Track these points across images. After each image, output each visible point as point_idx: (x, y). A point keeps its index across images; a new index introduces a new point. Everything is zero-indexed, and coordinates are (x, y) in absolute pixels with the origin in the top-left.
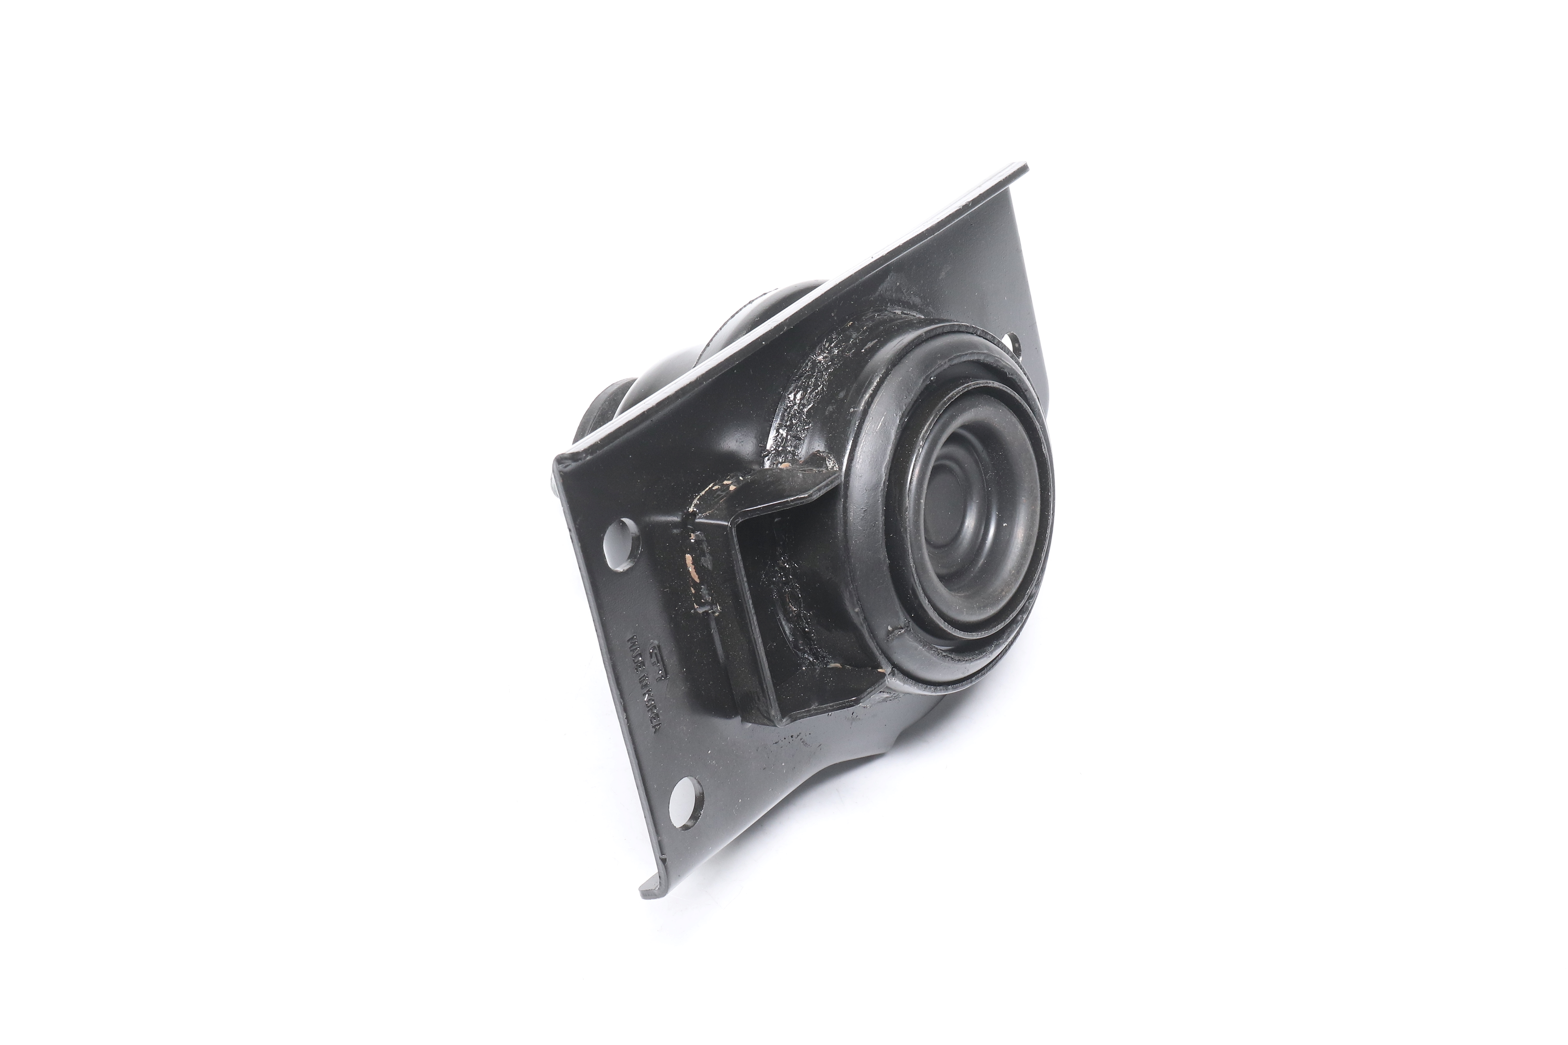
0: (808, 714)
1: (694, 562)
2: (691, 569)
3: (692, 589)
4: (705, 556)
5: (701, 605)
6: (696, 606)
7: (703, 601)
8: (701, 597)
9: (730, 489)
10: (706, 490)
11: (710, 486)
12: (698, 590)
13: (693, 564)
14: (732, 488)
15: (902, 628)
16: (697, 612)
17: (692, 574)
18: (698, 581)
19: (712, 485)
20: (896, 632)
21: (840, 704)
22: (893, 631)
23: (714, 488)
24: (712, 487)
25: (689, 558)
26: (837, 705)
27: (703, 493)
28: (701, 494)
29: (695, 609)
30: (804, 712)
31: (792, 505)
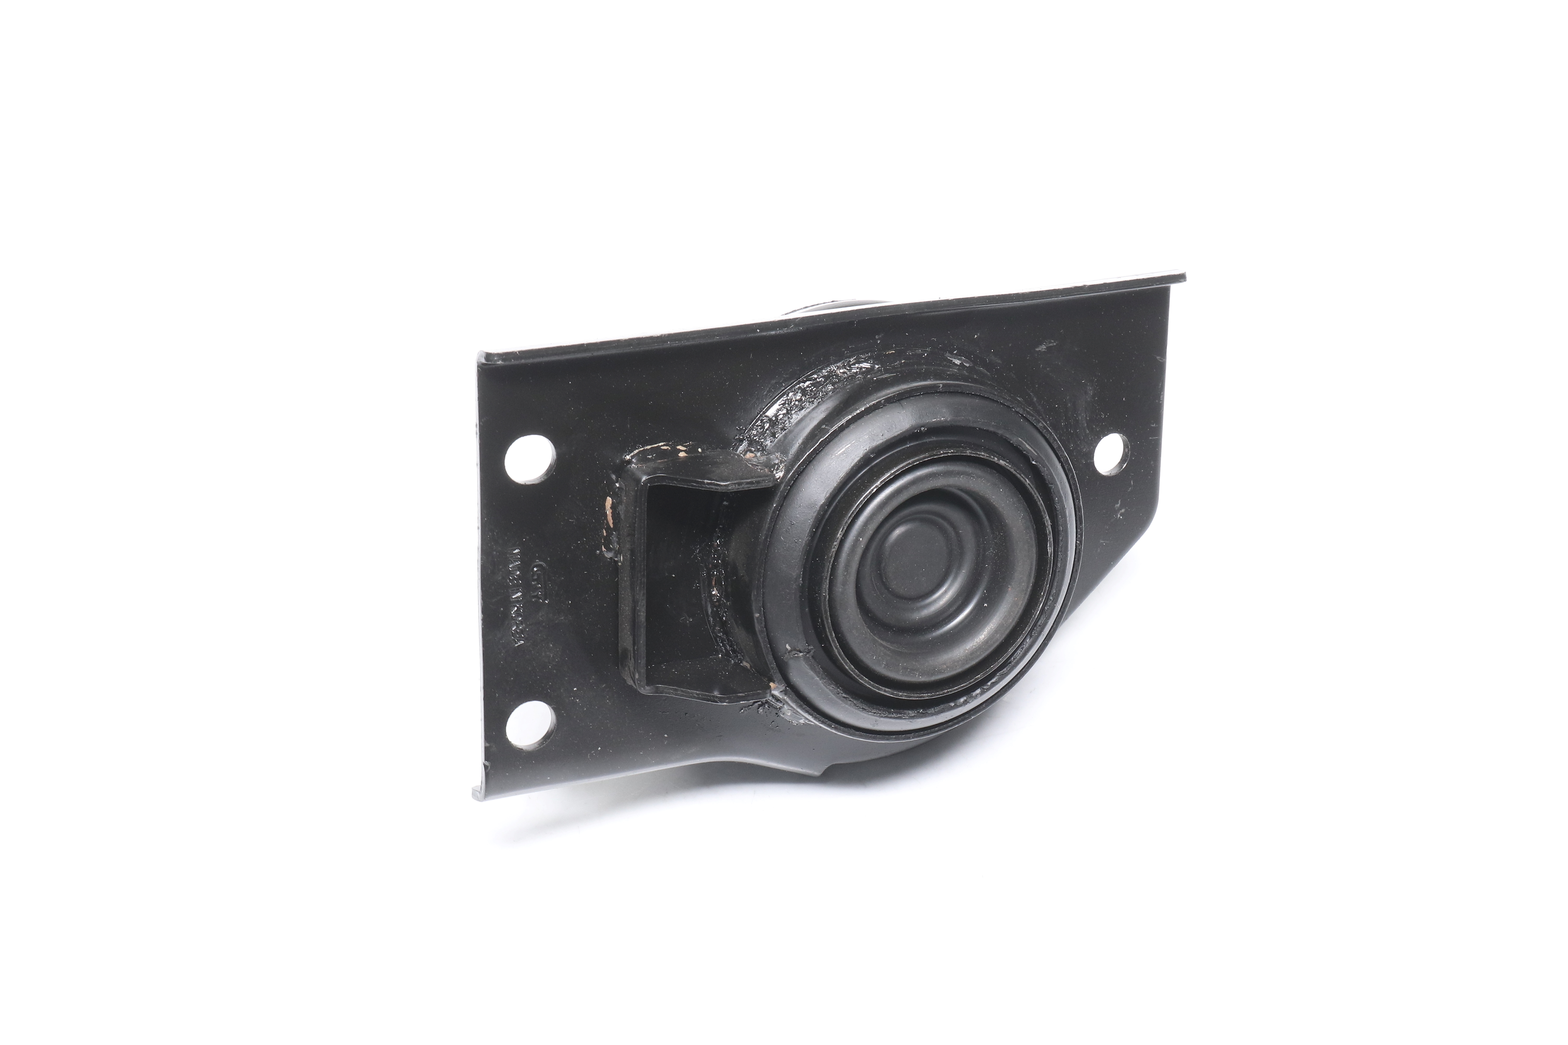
0: (674, 692)
1: (613, 507)
2: (609, 512)
3: (604, 531)
4: (622, 505)
5: (609, 550)
6: (604, 549)
7: (611, 546)
8: (610, 542)
9: (679, 455)
10: (653, 446)
11: (660, 444)
12: (609, 534)
13: (611, 508)
14: (682, 454)
15: (801, 652)
16: (603, 555)
17: (608, 518)
18: (612, 526)
19: (662, 444)
20: (794, 652)
21: (706, 695)
22: (791, 651)
23: (662, 448)
24: (662, 446)
25: (609, 501)
26: (702, 695)
27: (649, 447)
28: (646, 448)
29: (601, 551)
30: (671, 689)
31: (706, 488)
